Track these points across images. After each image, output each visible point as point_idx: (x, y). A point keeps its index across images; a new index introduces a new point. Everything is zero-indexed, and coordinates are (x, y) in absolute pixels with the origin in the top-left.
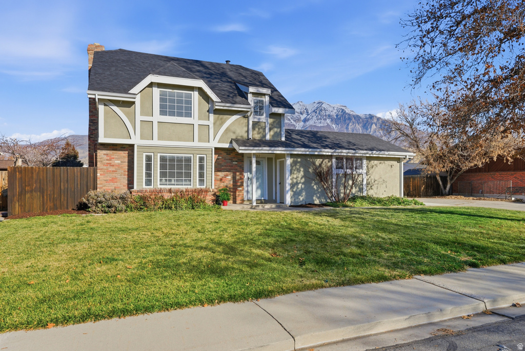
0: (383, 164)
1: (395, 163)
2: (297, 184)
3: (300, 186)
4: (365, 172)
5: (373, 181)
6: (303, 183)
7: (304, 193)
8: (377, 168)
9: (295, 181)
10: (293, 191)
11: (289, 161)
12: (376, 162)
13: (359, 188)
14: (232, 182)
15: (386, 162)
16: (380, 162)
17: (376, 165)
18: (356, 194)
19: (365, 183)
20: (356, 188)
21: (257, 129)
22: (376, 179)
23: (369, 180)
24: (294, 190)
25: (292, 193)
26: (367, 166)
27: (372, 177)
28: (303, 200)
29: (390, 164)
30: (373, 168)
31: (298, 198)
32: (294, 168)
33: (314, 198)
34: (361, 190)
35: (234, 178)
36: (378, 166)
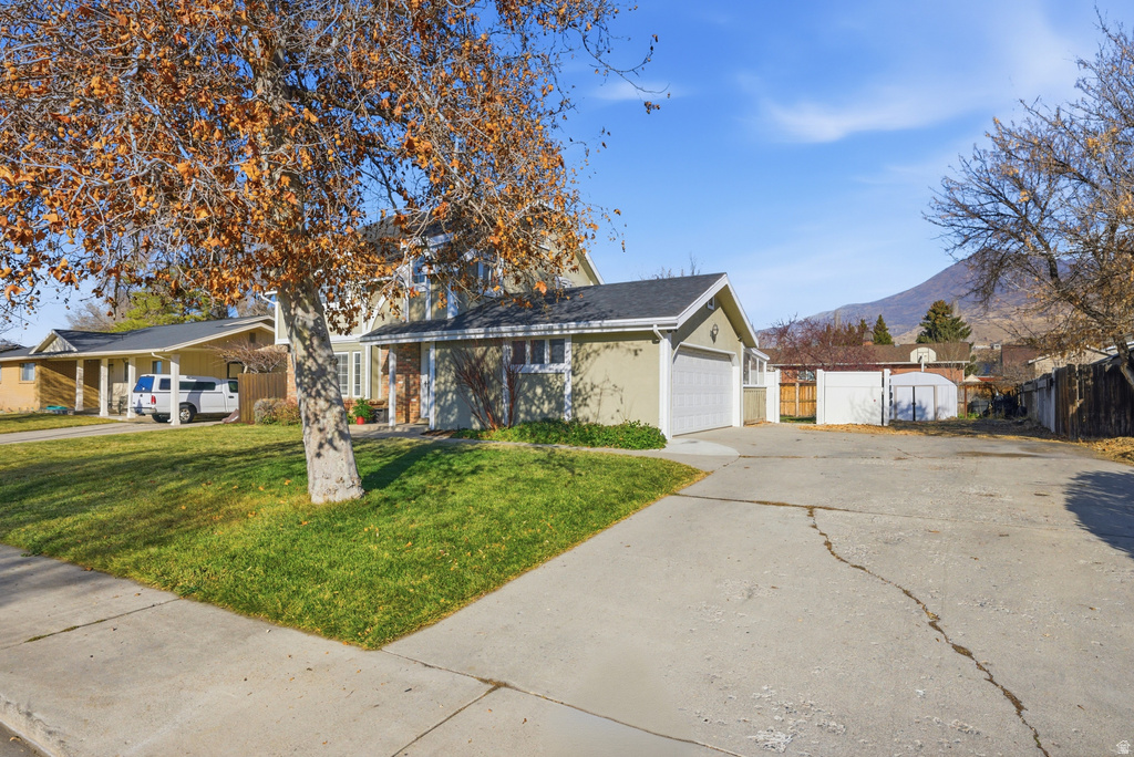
0: (615, 349)
1: (646, 344)
2: (445, 393)
3: (449, 397)
4: (569, 367)
5: (588, 388)
6: (454, 393)
7: (456, 410)
8: (598, 359)
9: (443, 387)
10: (439, 405)
11: (433, 354)
12: (596, 345)
13: (557, 403)
14: (404, 390)
15: (621, 343)
16: (605, 344)
17: (595, 352)
18: (550, 416)
19: (568, 391)
20: (550, 403)
21: (415, 305)
22: (596, 383)
23: (581, 386)
24: (442, 403)
25: (438, 409)
26: (575, 356)
27: (587, 379)
28: (454, 421)
29: (633, 348)
30: (590, 360)
31: (446, 418)
32: (441, 366)
33: (472, 419)
34: (560, 407)
35: (407, 383)
36: (602, 354)
